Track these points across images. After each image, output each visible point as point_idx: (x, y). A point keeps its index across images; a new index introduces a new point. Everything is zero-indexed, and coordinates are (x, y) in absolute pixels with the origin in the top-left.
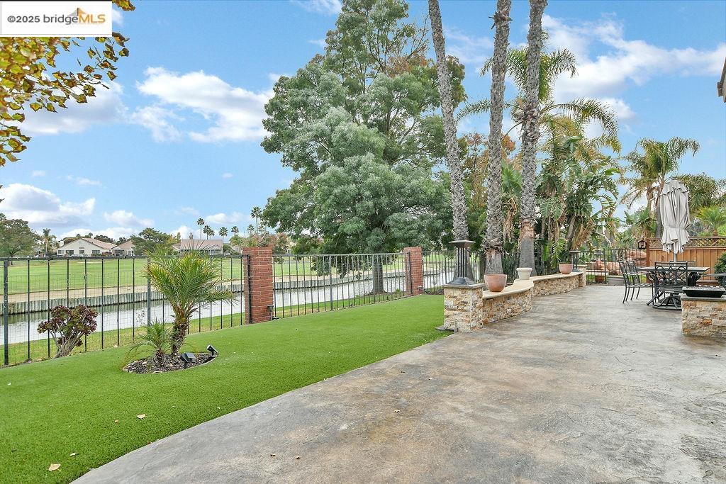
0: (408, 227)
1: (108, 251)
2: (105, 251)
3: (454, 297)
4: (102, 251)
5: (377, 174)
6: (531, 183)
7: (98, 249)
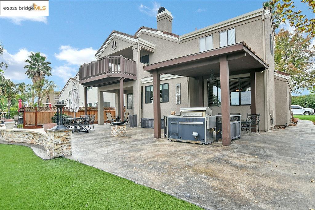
3: (61, 137)
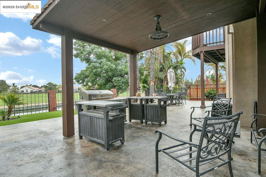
0: (119, 82)
1: (36, 91)
2: (35, 91)
4: (34, 91)
5: (106, 65)
6: (153, 68)
7: (33, 90)
